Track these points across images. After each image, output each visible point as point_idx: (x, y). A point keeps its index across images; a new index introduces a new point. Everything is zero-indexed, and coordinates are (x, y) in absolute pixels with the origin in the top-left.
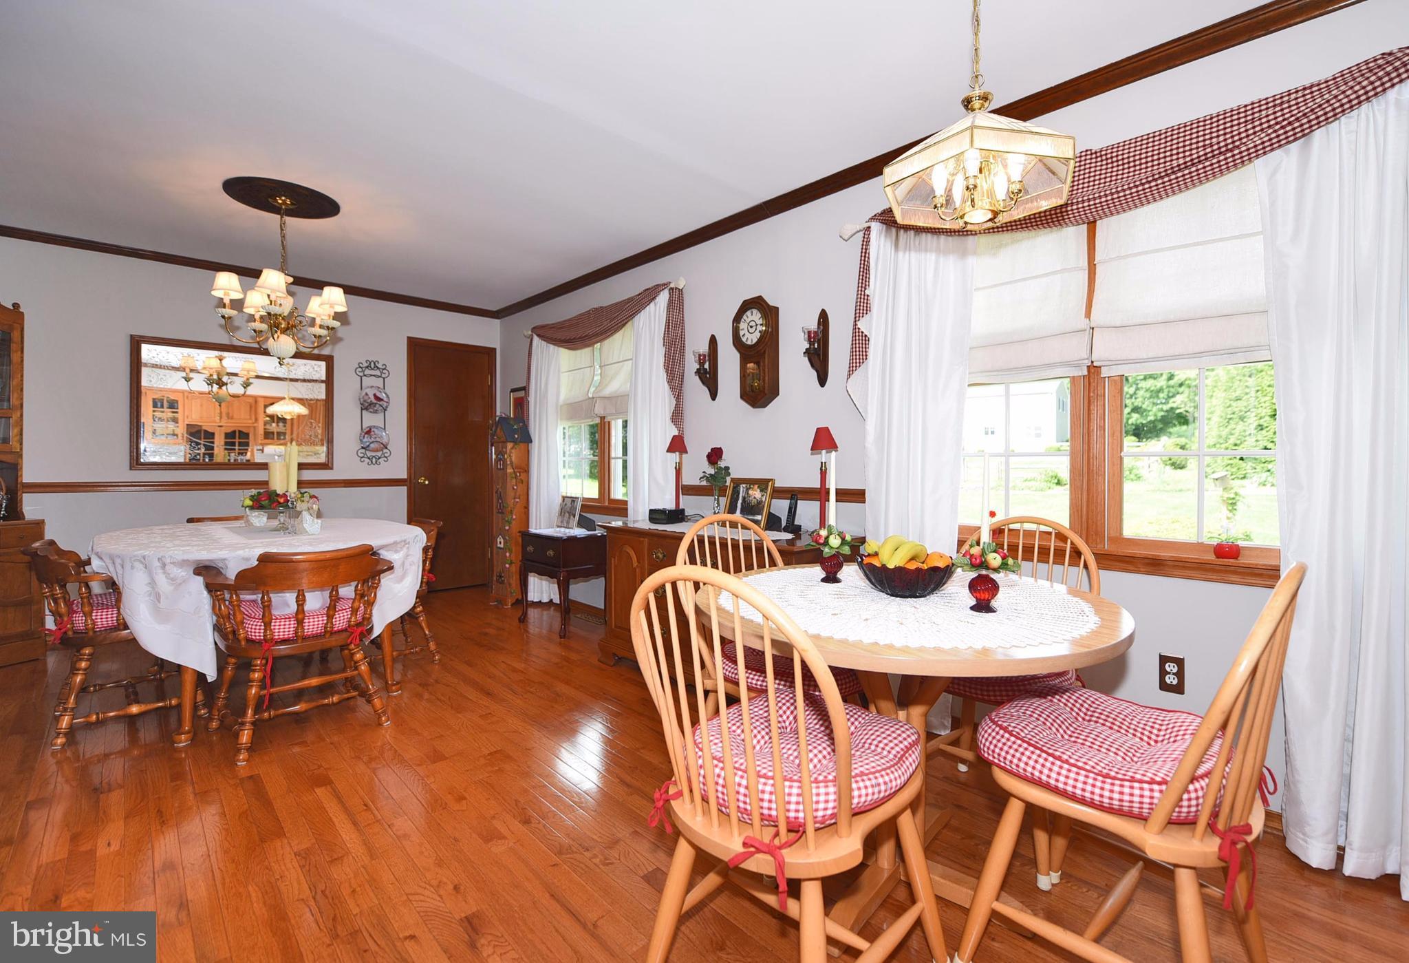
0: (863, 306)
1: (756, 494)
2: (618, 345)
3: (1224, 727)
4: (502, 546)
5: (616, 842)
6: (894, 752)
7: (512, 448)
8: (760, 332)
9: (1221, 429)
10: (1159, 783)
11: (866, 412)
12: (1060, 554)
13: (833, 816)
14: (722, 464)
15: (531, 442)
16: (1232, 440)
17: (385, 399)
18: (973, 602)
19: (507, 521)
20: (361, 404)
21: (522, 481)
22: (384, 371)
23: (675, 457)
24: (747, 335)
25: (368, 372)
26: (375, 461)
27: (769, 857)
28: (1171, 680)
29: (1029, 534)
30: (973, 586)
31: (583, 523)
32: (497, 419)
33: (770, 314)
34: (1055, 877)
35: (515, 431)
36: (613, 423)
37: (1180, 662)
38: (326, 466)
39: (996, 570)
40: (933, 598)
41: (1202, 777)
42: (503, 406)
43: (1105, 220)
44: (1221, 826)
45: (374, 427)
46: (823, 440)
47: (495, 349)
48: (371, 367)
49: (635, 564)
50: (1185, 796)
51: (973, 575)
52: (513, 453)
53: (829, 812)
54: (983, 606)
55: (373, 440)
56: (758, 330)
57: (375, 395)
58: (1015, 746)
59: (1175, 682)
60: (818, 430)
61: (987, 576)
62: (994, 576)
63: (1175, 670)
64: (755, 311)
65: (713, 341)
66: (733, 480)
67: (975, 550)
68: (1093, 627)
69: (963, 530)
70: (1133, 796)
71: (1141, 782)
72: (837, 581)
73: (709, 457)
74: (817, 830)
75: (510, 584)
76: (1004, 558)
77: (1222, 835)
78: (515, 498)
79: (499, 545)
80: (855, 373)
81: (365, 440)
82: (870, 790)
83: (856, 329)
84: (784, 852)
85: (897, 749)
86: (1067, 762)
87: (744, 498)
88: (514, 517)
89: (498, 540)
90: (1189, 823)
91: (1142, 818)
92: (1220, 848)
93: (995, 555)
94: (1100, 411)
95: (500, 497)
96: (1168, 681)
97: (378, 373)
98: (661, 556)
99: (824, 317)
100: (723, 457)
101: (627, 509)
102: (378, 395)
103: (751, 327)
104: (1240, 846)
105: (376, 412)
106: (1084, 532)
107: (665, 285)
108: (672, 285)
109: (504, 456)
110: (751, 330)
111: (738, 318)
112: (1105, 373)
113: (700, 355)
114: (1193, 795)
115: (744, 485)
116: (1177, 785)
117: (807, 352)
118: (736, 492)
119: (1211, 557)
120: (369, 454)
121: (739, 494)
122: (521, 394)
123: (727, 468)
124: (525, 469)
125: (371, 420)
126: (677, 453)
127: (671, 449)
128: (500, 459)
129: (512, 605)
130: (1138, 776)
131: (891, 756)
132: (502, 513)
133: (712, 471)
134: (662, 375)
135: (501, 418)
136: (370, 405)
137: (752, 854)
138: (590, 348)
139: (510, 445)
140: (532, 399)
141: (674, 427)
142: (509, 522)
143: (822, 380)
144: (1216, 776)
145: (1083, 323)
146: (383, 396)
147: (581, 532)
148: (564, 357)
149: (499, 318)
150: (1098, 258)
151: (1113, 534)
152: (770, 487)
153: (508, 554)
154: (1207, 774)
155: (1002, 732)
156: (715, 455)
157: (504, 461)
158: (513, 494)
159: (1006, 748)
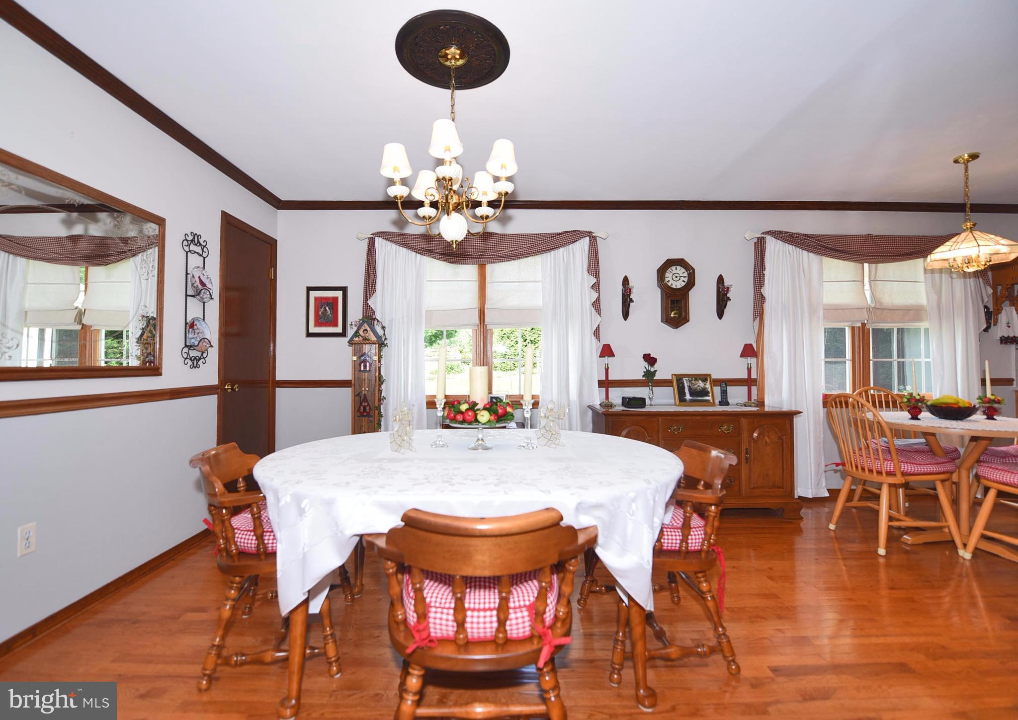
87: (689, 387)
115: (687, 379)
121: (683, 384)
127: (602, 355)
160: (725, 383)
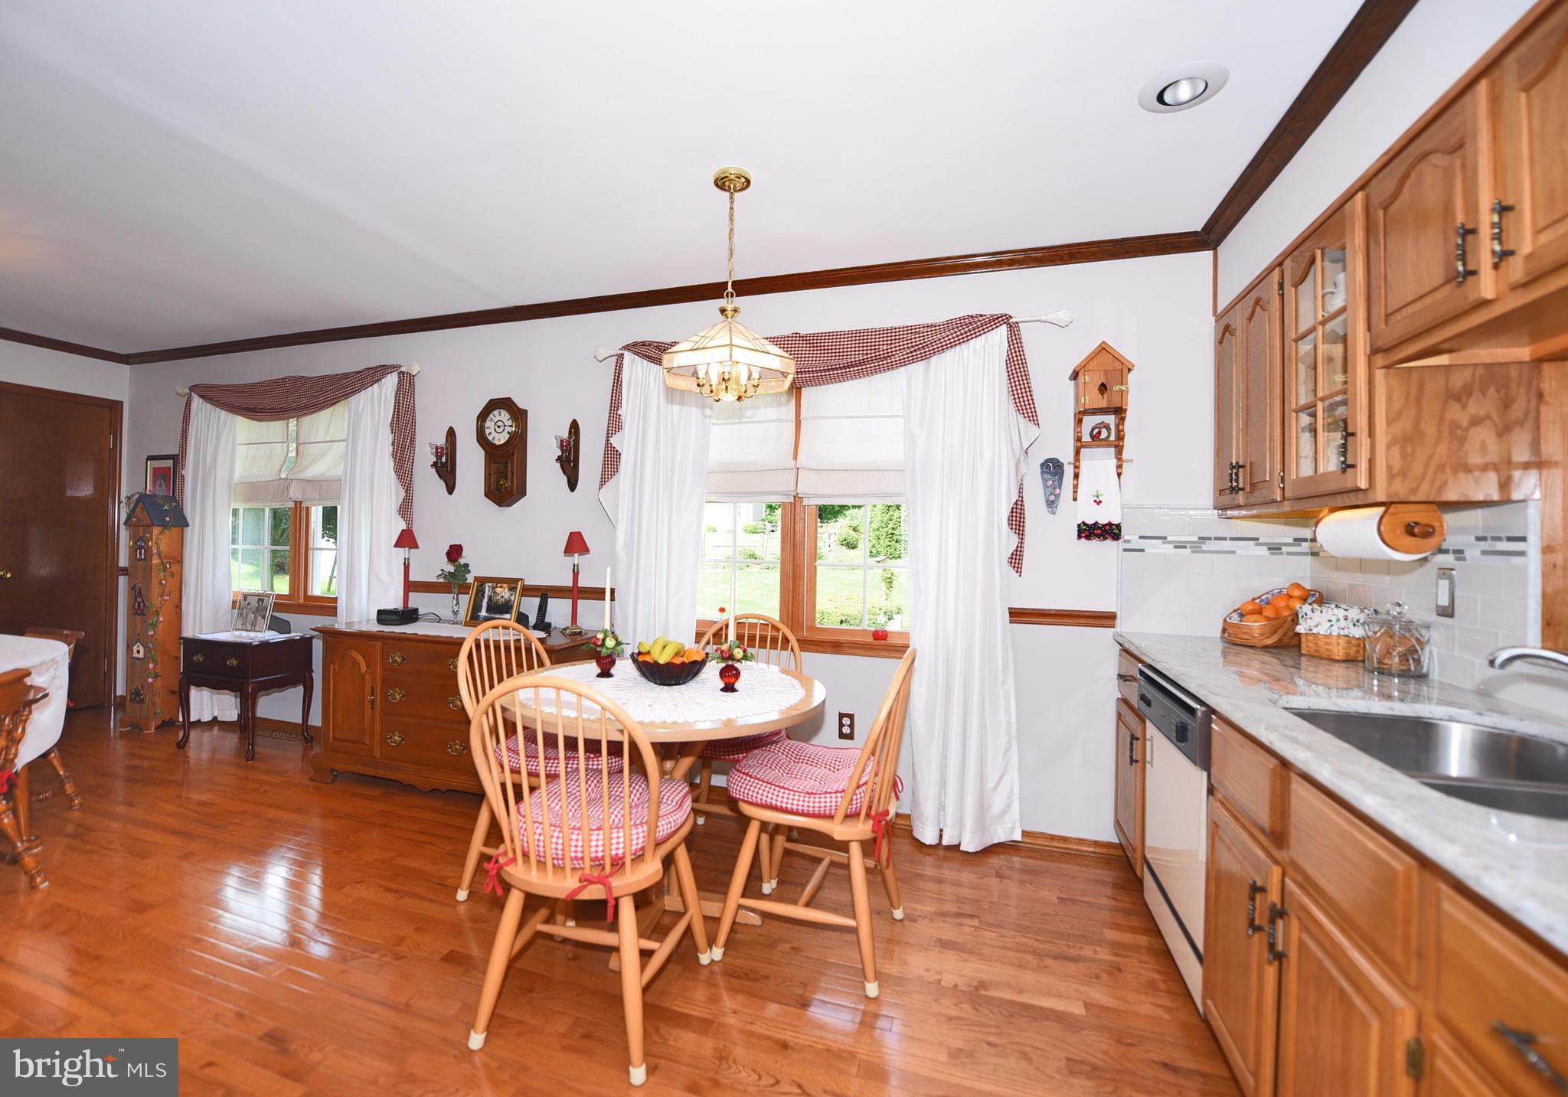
0: (615, 424)
1: (503, 593)
2: (327, 424)
3: (873, 754)
4: (141, 655)
5: (402, 939)
6: (675, 801)
8: (508, 432)
9: (884, 515)
10: (841, 792)
11: (617, 521)
12: (774, 640)
13: (643, 848)
14: (462, 561)
16: (891, 525)
18: (722, 685)
19: (152, 624)
21: (173, 575)
23: (403, 552)
24: (497, 436)
27: (599, 886)
28: (846, 730)
29: (753, 626)
30: (723, 673)
33: (519, 415)
34: (774, 883)
36: (313, 509)
37: (851, 717)
39: (739, 661)
40: (692, 684)
41: (863, 785)
43: (808, 388)
44: (873, 813)
46: (576, 544)
47: (121, 403)
49: (363, 668)
50: (854, 798)
51: (723, 665)
53: (640, 846)
54: (729, 688)
56: (506, 431)
58: (754, 785)
59: (848, 732)
60: (572, 534)
61: (732, 666)
62: (737, 665)
63: (849, 723)
64: (503, 412)
65: (451, 434)
66: (476, 579)
67: (725, 647)
68: (802, 696)
69: (700, 623)
70: (825, 803)
71: (830, 793)
72: (609, 675)
73: (449, 554)
74: (632, 860)
75: (154, 704)
76: (745, 651)
77: (874, 819)
80: (607, 484)
82: (665, 827)
83: (608, 446)
84: (610, 879)
85: (677, 798)
86: (787, 789)
87: (490, 597)
88: (161, 619)
90: (856, 815)
91: (831, 817)
92: (873, 826)
93: (739, 650)
94: (802, 531)
96: (844, 731)
98: (399, 660)
99: (575, 427)
100: (463, 554)
101: (336, 608)
103: (499, 427)
104: (883, 823)
106: (790, 623)
107: (394, 368)
108: (402, 369)
109: (146, 543)
110: (498, 430)
111: (483, 416)
112: (806, 502)
113: (437, 448)
114: (859, 796)
115: (490, 584)
116: (851, 791)
117: (559, 459)
118: (480, 593)
119: (870, 639)
121: (484, 593)
123: (466, 565)
124: (179, 561)
126: (407, 549)
127: (399, 544)
128: (141, 548)
129: (156, 728)
130: (829, 790)
131: (674, 804)
132: (142, 614)
133: (451, 568)
134: (389, 464)
137: (585, 887)
138: (285, 422)
140: (188, 472)
141: (402, 520)
143: (572, 485)
144: (870, 784)
145: (791, 463)
147: (272, 636)
148: (242, 427)
149: (128, 364)
150: (803, 415)
151: (809, 624)
152: (519, 587)
153: (151, 666)
154: (866, 783)
155: (745, 777)
156: (454, 553)
157: (148, 550)
159: (748, 787)
160: (545, 594)
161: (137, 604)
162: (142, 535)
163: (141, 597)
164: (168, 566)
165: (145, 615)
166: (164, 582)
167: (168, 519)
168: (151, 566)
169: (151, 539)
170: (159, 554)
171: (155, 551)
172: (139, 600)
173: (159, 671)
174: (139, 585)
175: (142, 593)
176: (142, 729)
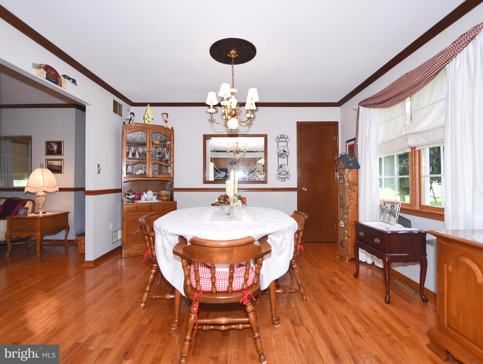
4: (343, 226)
7: (349, 171)
15: (359, 167)
17: (288, 151)
19: (346, 213)
20: (278, 154)
22: (287, 139)
25: (280, 140)
26: (283, 179)
31: (402, 221)
32: (339, 156)
35: (350, 162)
38: (265, 182)
42: (342, 149)
45: (283, 164)
48: (282, 138)
52: (349, 174)
55: (283, 170)
57: (283, 150)
78: (350, 200)
79: (341, 226)
81: (280, 170)
88: (350, 211)
89: (341, 223)
95: (342, 199)
97: (284, 140)
102: (285, 150)
105: (284, 157)
120: (281, 176)
122: (353, 142)
124: (356, 184)
125: (282, 161)
128: (342, 178)
129: (349, 261)
132: (343, 208)
135: (342, 156)
136: (281, 154)
139: (347, 170)
140: (359, 143)
142: (347, 214)
146: (286, 150)
153: (346, 232)
157: (344, 179)
158: (349, 198)
161: (341, 204)
162: (342, 173)
163: (342, 200)
164: (352, 186)
165: (344, 208)
166: (350, 194)
167: (351, 165)
168: (345, 187)
169: (345, 174)
170: (348, 180)
171: (346, 180)
172: (342, 201)
173: (350, 235)
174: (342, 195)
175: (343, 198)
176: (343, 260)
